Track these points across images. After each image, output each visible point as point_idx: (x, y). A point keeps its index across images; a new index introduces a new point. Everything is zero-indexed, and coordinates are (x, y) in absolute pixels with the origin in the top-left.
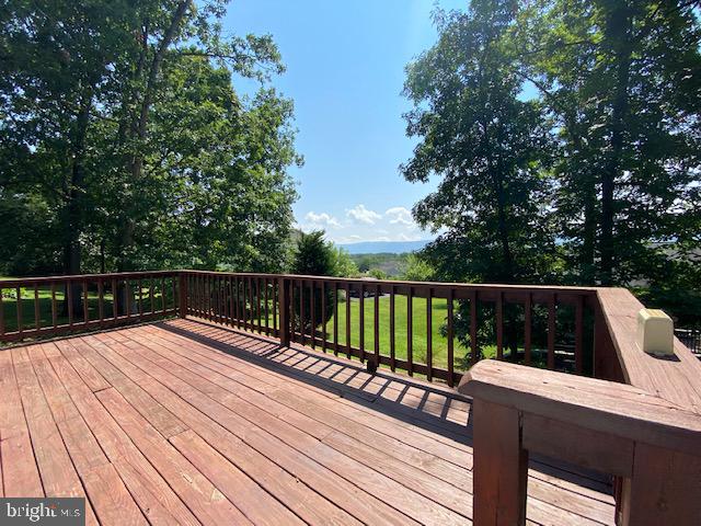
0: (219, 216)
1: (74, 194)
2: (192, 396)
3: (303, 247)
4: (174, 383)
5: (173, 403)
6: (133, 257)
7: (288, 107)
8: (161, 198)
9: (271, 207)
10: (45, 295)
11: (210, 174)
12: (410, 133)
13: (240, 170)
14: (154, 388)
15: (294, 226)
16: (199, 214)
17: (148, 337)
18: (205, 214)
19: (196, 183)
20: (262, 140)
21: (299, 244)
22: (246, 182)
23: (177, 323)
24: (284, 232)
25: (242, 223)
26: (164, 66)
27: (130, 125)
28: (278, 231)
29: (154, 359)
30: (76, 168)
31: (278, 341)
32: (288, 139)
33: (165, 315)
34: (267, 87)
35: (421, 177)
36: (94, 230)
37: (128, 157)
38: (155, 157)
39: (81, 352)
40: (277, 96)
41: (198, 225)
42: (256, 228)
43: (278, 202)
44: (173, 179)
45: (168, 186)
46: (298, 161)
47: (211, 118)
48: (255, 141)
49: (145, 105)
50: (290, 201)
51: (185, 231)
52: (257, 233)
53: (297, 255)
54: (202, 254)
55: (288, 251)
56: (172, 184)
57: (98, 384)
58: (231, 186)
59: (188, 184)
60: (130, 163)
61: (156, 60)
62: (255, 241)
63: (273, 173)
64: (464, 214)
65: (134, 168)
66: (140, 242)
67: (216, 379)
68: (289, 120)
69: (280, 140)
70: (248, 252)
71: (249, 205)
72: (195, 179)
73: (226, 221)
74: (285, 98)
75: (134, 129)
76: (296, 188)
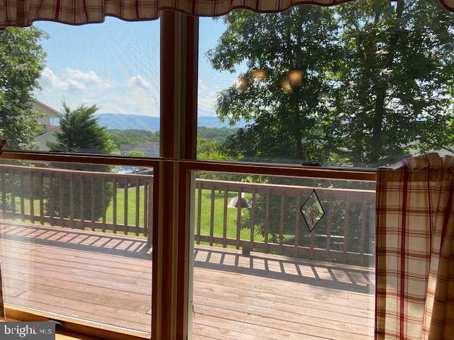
53: (60, 137)
64: (262, 108)
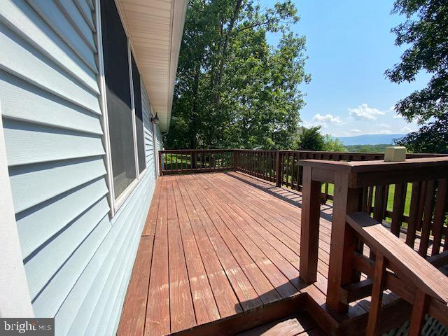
0: (254, 122)
1: (194, 116)
2: (236, 195)
3: (303, 138)
4: (230, 191)
5: (229, 196)
6: (215, 144)
7: (301, 43)
8: (228, 115)
9: (283, 114)
10: (184, 162)
11: (251, 97)
12: (399, 42)
13: (267, 94)
14: (223, 191)
15: (300, 124)
16: (244, 122)
17: (222, 176)
18: (248, 122)
19: (244, 104)
20: (281, 71)
21: (301, 136)
22: (270, 100)
23: (232, 173)
24: (292, 129)
25: (266, 125)
26: (230, 41)
27: (215, 77)
28: (289, 128)
29: (223, 183)
30: (195, 103)
31: (275, 184)
32: (300, 65)
33: (228, 170)
34: (287, 33)
35: (407, 78)
36: (201, 132)
37: (214, 95)
38: (225, 93)
39: (200, 179)
40: (294, 37)
41: (244, 128)
42: (275, 127)
43: (288, 111)
44: (233, 103)
45: (231, 108)
46: (306, 80)
47: (252, 66)
48: (277, 72)
49: (222, 65)
50: (298, 108)
51: (238, 132)
52: (275, 130)
53: (299, 144)
54: (245, 143)
55: (294, 142)
56: (232, 106)
57: (206, 187)
58: (261, 103)
59: (240, 105)
60: (214, 98)
61: (227, 39)
62: (273, 135)
63: (288, 91)
65: (216, 100)
66: (218, 138)
67: (246, 192)
68: (302, 51)
69: (294, 67)
70: (268, 143)
71: (271, 113)
72: (243, 101)
73: (258, 125)
74: (300, 37)
75: (216, 80)
76: (304, 99)
